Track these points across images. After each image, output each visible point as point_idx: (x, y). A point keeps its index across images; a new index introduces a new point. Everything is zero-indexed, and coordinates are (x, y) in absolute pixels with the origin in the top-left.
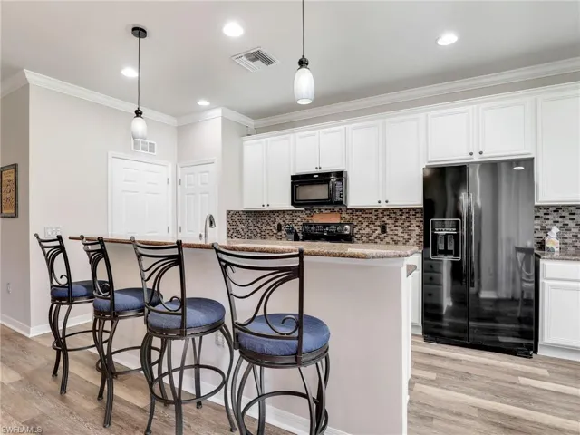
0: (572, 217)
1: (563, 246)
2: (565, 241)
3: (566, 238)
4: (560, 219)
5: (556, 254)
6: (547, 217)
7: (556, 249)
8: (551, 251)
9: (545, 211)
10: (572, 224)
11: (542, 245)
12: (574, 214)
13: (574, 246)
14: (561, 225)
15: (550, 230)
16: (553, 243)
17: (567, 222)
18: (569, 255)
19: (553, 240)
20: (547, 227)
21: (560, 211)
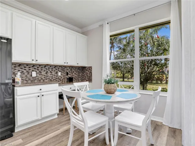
0: (25, 68)
1: (22, 81)
2: (23, 78)
3: (23, 77)
4: (21, 69)
5: (20, 84)
6: (16, 68)
7: (20, 82)
8: (18, 83)
9: (15, 66)
10: (25, 71)
11: (14, 81)
12: (26, 67)
13: (26, 80)
14: (21, 72)
15: (17, 74)
16: (19, 80)
17: (23, 71)
18: (24, 84)
19: (18, 78)
20: (16, 73)
21: (21, 66)
